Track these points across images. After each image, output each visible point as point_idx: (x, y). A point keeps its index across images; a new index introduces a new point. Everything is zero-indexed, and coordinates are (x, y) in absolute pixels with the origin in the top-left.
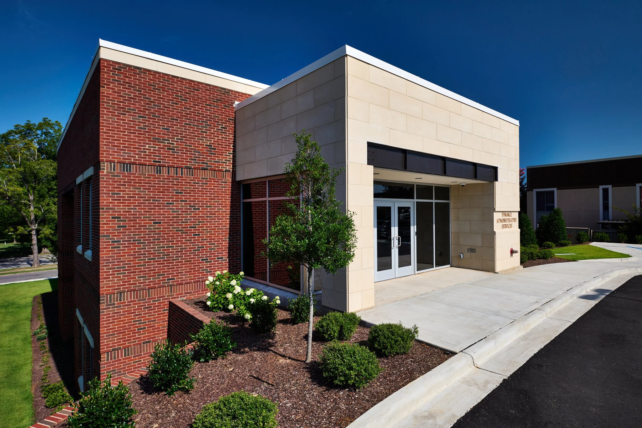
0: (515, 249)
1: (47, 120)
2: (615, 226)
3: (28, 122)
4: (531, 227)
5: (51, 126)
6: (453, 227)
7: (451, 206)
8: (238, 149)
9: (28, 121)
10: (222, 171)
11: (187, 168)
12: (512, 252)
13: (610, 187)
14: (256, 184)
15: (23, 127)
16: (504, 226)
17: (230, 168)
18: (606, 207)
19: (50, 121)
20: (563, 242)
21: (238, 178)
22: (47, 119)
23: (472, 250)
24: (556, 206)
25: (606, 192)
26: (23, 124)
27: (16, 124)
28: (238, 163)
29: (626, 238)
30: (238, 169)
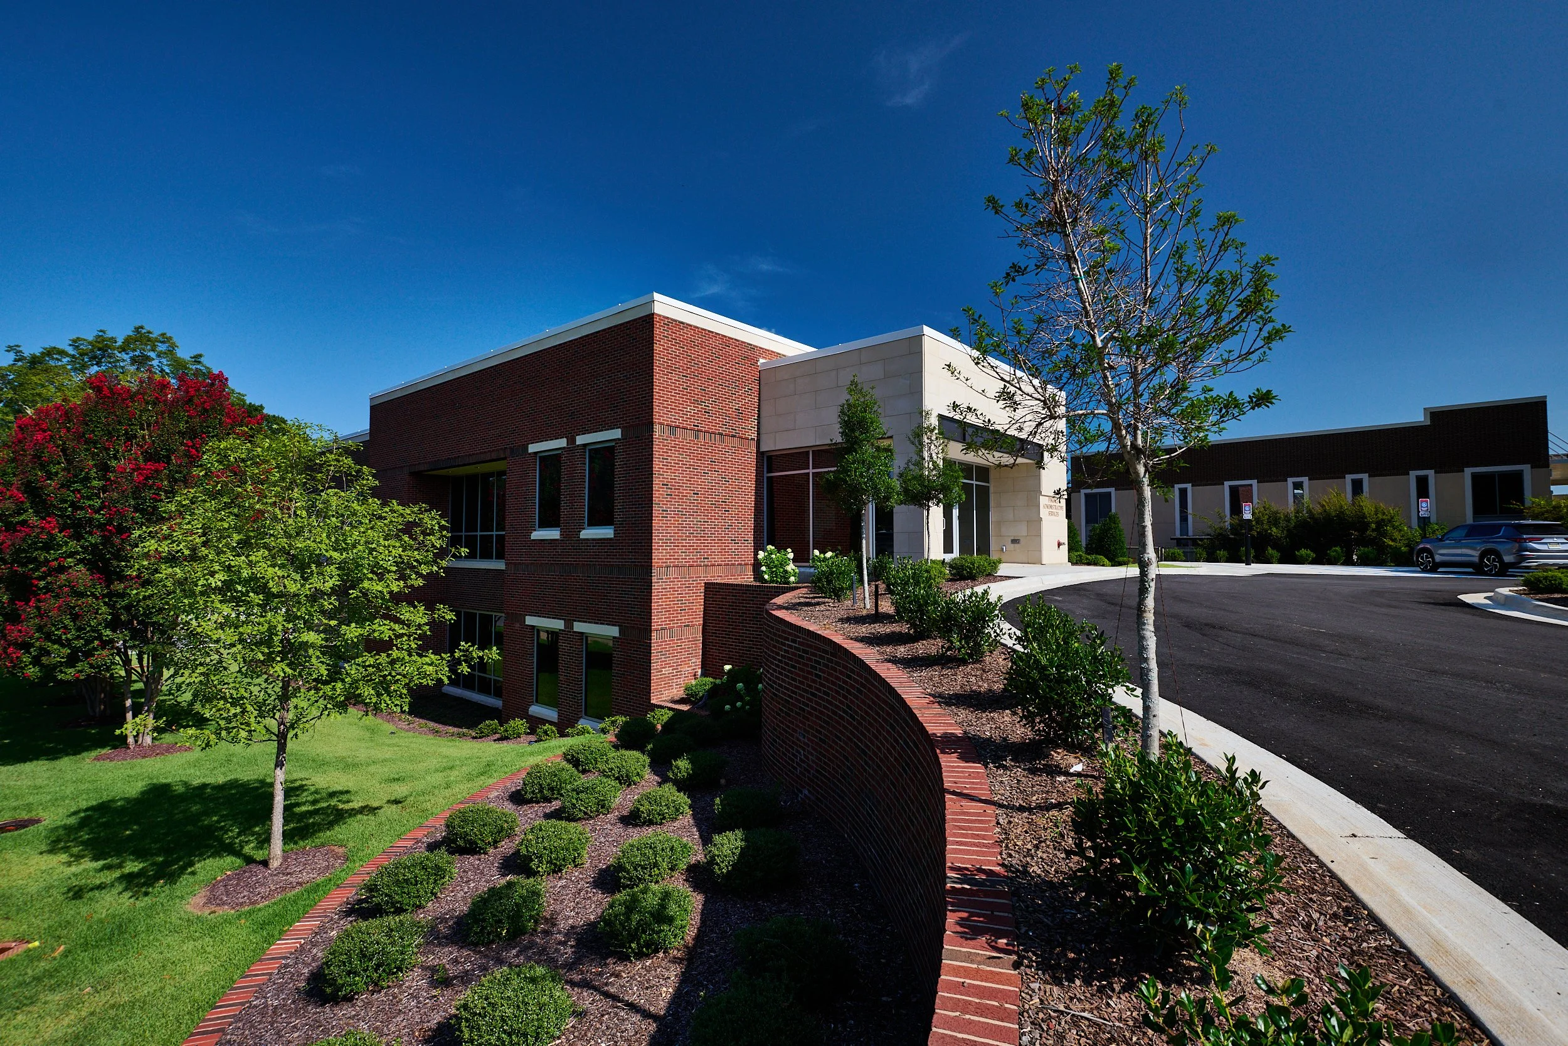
0: (1061, 541)
1: (143, 331)
2: (1194, 542)
3: (100, 334)
4: (1078, 539)
5: (152, 342)
6: (993, 517)
7: (992, 490)
8: (763, 414)
9: (101, 331)
10: (748, 439)
11: (719, 434)
12: (1059, 545)
13: (1189, 486)
14: (776, 456)
15: (90, 343)
16: (1051, 514)
17: (754, 436)
18: (1184, 519)
19: (149, 332)
20: (1121, 559)
21: (763, 448)
22: (142, 327)
23: (1015, 541)
24: (1113, 510)
25: (1183, 493)
26: (91, 338)
27: (74, 337)
28: (762, 431)
29: (1204, 555)
30: (763, 437)
